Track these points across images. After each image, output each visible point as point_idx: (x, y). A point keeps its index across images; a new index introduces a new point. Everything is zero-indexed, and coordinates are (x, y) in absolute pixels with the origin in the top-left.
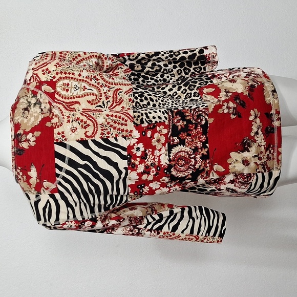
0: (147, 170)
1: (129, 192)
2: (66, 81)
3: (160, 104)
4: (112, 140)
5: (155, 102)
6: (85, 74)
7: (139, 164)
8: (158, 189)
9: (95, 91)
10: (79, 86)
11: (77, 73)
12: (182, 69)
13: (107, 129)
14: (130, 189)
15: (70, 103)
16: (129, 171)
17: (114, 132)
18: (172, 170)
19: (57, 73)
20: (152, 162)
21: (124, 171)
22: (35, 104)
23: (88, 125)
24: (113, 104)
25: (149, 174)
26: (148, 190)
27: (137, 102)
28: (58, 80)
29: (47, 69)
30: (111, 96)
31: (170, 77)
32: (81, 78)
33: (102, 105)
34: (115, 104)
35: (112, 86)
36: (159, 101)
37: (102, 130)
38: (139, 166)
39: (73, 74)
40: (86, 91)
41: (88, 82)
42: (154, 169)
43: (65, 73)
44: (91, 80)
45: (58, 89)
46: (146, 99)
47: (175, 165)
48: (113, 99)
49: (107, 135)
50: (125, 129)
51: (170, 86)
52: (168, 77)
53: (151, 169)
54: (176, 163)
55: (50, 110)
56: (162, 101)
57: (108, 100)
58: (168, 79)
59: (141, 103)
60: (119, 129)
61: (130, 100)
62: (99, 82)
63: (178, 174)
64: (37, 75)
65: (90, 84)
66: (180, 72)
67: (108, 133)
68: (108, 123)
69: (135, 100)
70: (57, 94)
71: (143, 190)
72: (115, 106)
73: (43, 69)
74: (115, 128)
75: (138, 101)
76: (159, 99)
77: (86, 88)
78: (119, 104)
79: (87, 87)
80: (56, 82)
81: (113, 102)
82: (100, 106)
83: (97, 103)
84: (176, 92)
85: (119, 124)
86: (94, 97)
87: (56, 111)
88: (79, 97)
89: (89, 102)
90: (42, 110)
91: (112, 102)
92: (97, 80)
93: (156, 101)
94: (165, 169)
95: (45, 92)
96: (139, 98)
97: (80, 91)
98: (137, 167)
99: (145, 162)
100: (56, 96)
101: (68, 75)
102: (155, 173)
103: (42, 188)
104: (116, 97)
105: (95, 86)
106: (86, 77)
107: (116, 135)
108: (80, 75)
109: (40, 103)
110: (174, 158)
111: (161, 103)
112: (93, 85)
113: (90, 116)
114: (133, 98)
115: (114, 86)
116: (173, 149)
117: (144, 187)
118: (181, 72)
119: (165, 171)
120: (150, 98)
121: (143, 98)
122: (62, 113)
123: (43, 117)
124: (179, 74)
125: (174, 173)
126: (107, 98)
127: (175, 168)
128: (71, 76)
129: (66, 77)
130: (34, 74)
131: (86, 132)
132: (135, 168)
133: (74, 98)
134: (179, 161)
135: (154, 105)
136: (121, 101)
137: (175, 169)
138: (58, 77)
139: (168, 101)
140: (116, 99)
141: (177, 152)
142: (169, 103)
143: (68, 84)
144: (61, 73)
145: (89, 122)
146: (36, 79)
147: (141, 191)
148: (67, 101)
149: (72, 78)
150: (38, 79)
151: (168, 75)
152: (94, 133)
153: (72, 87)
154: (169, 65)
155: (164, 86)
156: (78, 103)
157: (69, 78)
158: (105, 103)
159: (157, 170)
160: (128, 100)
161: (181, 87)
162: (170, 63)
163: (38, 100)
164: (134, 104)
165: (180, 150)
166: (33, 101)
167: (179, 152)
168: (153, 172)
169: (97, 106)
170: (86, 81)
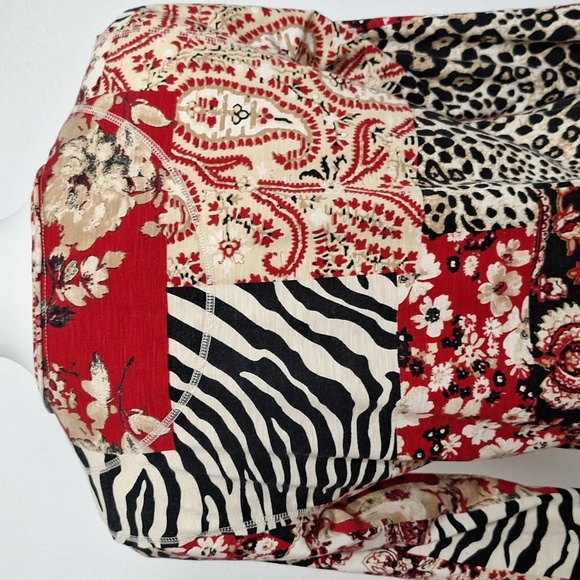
0: (463, 384)
1: (399, 450)
2: (209, 93)
3: (503, 168)
4: (352, 283)
5: (487, 164)
6: (266, 71)
7: (437, 364)
8: (490, 442)
9: (298, 125)
10: (247, 107)
11: (241, 69)
12: (556, 69)
13: (334, 249)
14: (401, 443)
15: (219, 160)
16: (404, 385)
17: (358, 258)
18: (543, 385)
19: (180, 67)
20: (476, 357)
21: (387, 386)
22: (109, 163)
23: (277, 234)
24: (354, 167)
25: (467, 395)
26: (459, 445)
27: (431, 163)
28: (184, 87)
29: (149, 55)
30: (350, 140)
31: (518, 93)
32: (255, 83)
33: (320, 170)
34: (360, 168)
35: (350, 111)
36: (502, 161)
37: (321, 250)
38: (435, 369)
39: (231, 70)
40: (272, 124)
41: (277, 98)
42: (484, 381)
43: (206, 67)
44: (285, 91)
45: (184, 117)
46: (460, 152)
47: (553, 369)
48: (357, 151)
49: (335, 267)
50: (394, 249)
51: (521, 120)
52: (511, 93)
53: (474, 380)
54: (558, 363)
55: (157, 183)
56: (511, 160)
57: (339, 154)
58: (511, 100)
59: (445, 167)
60: (373, 249)
61: (409, 155)
62: (309, 96)
63: (564, 401)
64: (117, 72)
65: (283, 104)
66: (550, 76)
67: (339, 260)
68: (341, 229)
69: (426, 157)
70: (181, 131)
71: (441, 446)
72: (363, 174)
73: (135, 54)
74: (360, 245)
75: (435, 157)
76: (500, 154)
77: (270, 116)
78: (375, 169)
79: (274, 111)
80: (177, 93)
81: (356, 161)
82: (314, 173)
83: (303, 163)
84: (543, 137)
85: (374, 230)
86: (295, 145)
87: (174, 187)
88: (249, 143)
89: (279, 159)
90: (130, 182)
91: (350, 162)
92: (305, 90)
93: (493, 159)
94: (521, 382)
95: (143, 127)
96: (438, 149)
97: (253, 124)
98: (429, 374)
99: (456, 359)
100: (177, 139)
101: (213, 74)
102: (487, 394)
103: (126, 433)
104: (366, 146)
105: (299, 111)
106: (271, 82)
107: (365, 268)
108: (250, 75)
109: (125, 161)
110: (551, 346)
111: (509, 165)
112: (292, 107)
113: (282, 204)
114: (417, 149)
115: (356, 110)
116: (545, 317)
117: (445, 437)
118: (555, 78)
119: (523, 389)
120: (473, 150)
121: (451, 150)
122: (193, 192)
123: (133, 205)
124: (548, 84)
125: (550, 394)
126: (336, 147)
127: (554, 380)
128: (224, 76)
129: (209, 81)
130: (110, 71)
131: (269, 256)
132: (424, 376)
133: (232, 145)
134: (569, 354)
135: (486, 173)
136: (381, 158)
137: (556, 382)
138: (182, 78)
139: (528, 162)
140: (366, 151)
141: (558, 325)
142: (532, 166)
143: (214, 103)
144: (193, 65)
145: (279, 224)
146: (115, 84)
147: (436, 449)
148: (209, 154)
149: (226, 83)
150: (121, 85)
151: (513, 86)
152: (294, 261)
153: (226, 112)
154: (517, 58)
155: (501, 120)
156: (246, 161)
157: (218, 82)
158: (331, 165)
159: (494, 383)
160: (402, 156)
161: (560, 122)
162: (519, 50)
163: (117, 150)
164: (422, 168)
165: (568, 321)
166: (104, 152)
167: (567, 327)
168: (482, 390)
169: (305, 174)
170: (269, 94)
